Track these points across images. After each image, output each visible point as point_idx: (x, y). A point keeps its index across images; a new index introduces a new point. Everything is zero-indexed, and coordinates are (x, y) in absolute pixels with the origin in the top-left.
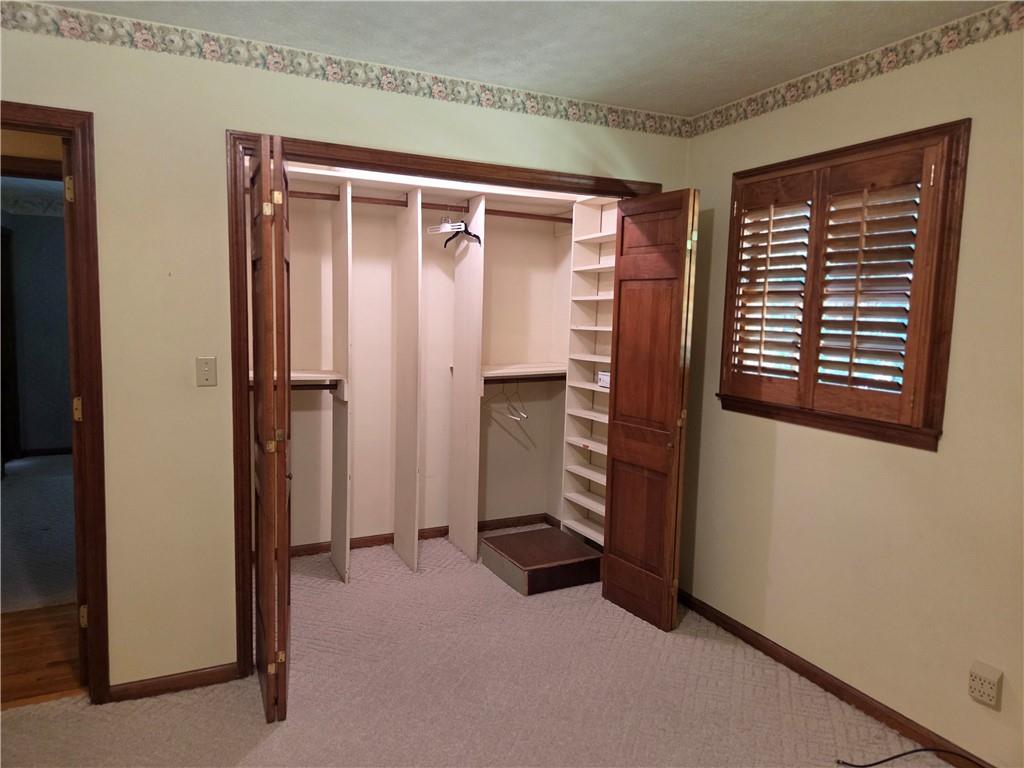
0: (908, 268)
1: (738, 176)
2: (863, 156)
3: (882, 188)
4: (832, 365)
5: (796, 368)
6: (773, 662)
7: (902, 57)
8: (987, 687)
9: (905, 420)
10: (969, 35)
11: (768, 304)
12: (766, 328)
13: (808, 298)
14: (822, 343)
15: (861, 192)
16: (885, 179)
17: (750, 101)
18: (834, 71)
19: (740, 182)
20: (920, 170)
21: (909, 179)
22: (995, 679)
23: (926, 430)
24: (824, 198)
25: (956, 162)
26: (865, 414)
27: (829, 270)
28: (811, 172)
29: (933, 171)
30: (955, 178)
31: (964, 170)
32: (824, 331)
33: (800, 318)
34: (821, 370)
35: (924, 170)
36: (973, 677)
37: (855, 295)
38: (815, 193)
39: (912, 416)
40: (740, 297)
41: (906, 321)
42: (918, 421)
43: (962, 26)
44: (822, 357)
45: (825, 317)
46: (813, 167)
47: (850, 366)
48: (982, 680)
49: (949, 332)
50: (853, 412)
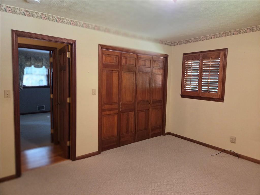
0: (218, 72)
1: (184, 54)
2: (210, 53)
3: (213, 59)
4: (204, 89)
5: (197, 89)
6: (194, 143)
7: (216, 37)
8: (233, 140)
9: (218, 97)
10: (227, 35)
11: (191, 78)
12: (191, 82)
13: (200, 77)
14: (202, 85)
15: (210, 59)
16: (214, 57)
17: (186, 41)
18: (203, 37)
19: (185, 55)
20: (220, 56)
21: (218, 57)
22: (235, 138)
23: (222, 99)
24: (202, 59)
25: (226, 55)
26: (211, 97)
27: (203, 72)
28: (200, 55)
29: (222, 56)
30: (225, 58)
31: (227, 56)
32: (202, 83)
33: (198, 80)
34: (202, 89)
35: (221, 56)
36: (231, 138)
37: (209, 76)
38: (200, 58)
39: (219, 97)
40: (185, 76)
41: (218, 81)
42: (221, 98)
43: (226, 33)
44: (202, 87)
45: (203, 80)
46: (200, 54)
47: (208, 89)
48: (233, 139)
49: (225, 83)
50: (209, 97)
